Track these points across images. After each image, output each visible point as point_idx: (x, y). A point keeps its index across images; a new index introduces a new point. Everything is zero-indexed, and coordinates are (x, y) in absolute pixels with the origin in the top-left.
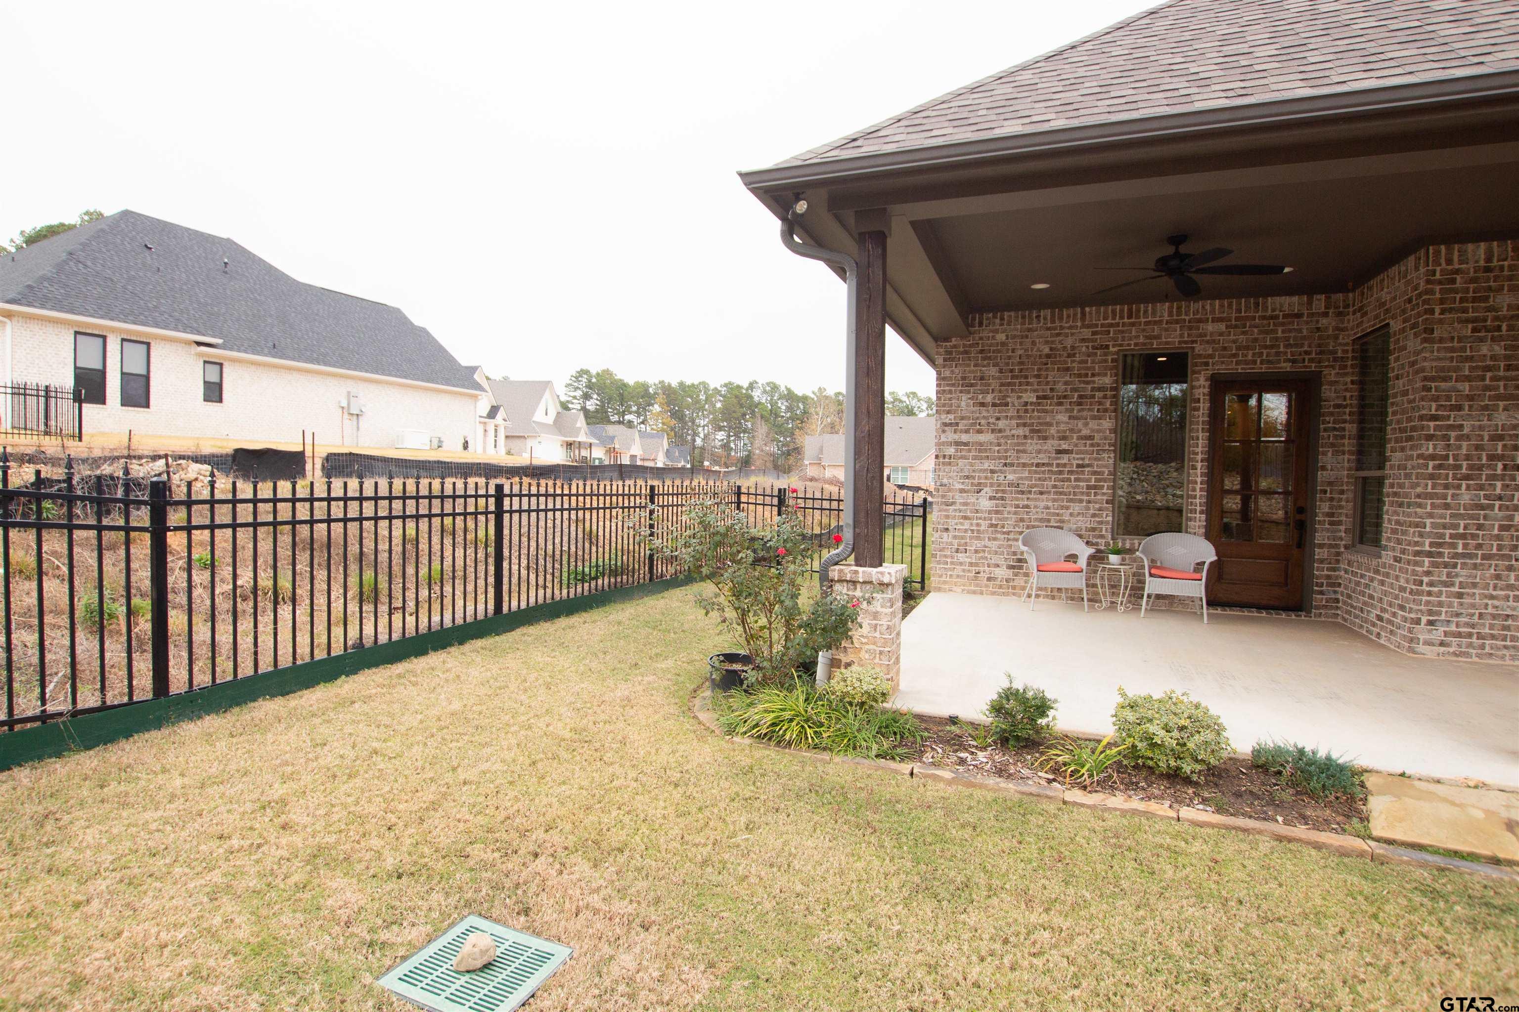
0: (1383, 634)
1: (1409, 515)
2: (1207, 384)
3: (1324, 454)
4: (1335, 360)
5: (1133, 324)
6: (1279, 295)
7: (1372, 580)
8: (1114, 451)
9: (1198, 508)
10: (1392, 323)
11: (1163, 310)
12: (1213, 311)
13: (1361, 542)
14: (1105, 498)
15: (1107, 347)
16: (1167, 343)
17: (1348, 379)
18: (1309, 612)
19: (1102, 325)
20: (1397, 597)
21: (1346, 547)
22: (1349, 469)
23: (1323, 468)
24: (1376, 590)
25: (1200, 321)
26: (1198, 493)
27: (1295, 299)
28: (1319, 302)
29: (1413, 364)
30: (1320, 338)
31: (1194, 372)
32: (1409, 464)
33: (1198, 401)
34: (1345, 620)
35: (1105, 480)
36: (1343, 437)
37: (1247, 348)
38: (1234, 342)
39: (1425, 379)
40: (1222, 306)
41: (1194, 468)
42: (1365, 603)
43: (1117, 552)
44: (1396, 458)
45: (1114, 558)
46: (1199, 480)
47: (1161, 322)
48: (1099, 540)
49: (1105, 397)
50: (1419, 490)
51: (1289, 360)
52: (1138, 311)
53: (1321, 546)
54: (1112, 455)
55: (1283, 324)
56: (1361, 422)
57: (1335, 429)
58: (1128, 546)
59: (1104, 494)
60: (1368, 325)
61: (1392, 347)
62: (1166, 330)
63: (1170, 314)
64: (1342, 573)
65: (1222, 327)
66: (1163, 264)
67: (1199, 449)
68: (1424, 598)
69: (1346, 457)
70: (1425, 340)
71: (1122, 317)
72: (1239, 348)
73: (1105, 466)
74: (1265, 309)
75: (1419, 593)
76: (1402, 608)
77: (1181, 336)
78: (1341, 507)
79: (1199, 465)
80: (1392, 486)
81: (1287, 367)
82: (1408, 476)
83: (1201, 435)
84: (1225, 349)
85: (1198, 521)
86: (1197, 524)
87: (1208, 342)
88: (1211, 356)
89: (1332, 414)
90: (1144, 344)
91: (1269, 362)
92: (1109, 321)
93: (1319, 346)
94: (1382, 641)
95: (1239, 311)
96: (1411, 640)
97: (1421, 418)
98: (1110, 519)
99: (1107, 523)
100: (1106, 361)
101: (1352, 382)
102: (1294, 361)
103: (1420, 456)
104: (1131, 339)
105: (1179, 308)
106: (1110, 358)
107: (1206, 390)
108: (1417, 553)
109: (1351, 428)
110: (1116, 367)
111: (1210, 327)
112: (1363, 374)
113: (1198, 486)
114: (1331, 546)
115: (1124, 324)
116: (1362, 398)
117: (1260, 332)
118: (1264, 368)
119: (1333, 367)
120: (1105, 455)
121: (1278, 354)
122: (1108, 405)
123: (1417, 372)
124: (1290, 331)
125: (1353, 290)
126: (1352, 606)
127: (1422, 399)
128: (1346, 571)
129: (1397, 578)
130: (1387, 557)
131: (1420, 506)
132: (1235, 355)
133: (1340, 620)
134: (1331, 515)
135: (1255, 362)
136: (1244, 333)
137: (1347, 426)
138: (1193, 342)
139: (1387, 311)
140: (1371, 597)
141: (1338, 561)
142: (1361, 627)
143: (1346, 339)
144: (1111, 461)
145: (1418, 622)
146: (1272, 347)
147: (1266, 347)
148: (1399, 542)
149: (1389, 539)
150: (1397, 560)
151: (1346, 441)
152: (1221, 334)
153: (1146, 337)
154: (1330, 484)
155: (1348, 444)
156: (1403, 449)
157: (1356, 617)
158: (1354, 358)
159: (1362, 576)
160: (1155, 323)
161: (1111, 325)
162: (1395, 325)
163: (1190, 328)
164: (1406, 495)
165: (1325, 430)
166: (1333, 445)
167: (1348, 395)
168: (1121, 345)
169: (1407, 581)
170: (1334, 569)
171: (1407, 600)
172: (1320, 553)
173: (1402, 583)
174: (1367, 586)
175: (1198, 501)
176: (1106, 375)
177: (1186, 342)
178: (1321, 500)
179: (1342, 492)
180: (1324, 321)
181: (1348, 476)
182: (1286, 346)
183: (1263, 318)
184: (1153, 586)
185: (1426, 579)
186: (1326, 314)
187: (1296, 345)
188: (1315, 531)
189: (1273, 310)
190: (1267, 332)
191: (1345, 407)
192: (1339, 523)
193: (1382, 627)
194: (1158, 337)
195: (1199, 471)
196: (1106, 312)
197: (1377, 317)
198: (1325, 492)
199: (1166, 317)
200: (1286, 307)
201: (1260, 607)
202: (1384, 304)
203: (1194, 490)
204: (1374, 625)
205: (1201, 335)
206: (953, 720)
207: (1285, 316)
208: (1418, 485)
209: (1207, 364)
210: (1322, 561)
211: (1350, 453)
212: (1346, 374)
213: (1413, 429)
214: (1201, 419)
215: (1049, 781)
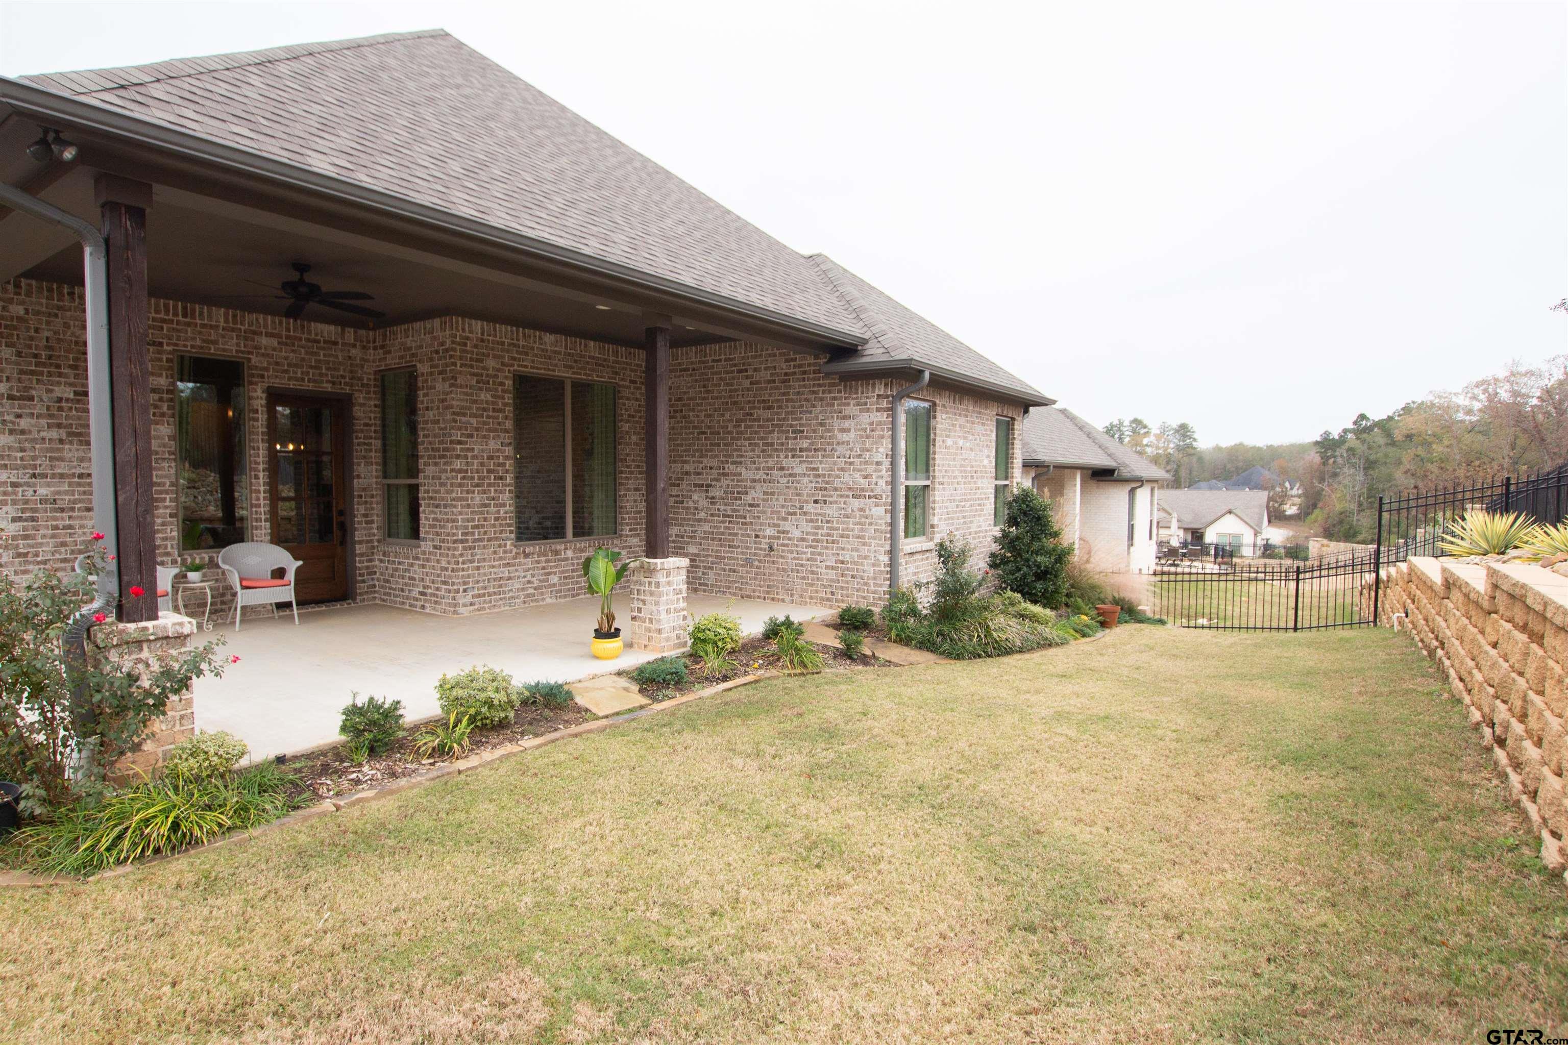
0: (427, 605)
1: (446, 514)
2: (264, 396)
3: (359, 464)
4: (363, 385)
5: (189, 324)
6: (321, 322)
7: (412, 565)
8: (175, 460)
9: (263, 517)
10: (419, 365)
11: (219, 315)
12: (266, 326)
13: (389, 536)
14: (168, 511)
15: (161, 344)
16: (224, 350)
17: (372, 403)
18: (354, 599)
19: (154, 319)
20: (439, 575)
21: (379, 541)
22: (377, 477)
23: (359, 477)
24: (417, 572)
25: (254, 333)
26: (262, 502)
27: (332, 328)
28: (350, 334)
29: (443, 401)
30: (352, 365)
31: (251, 383)
32: (443, 476)
33: (257, 411)
34: (384, 600)
35: (167, 492)
36: (371, 450)
37: (296, 366)
38: (286, 358)
39: (454, 413)
40: (273, 322)
41: (257, 477)
42: (406, 584)
43: (197, 569)
44: (430, 470)
45: (193, 576)
46: (262, 489)
47: (217, 326)
48: (164, 559)
49: (161, 399)
50: (454, 495)
51: (328, 382)
52: (193, 311)
53: (360, 542)
54: (173, 464)
55: (324, 349)
56: (384, 438)
57: (365, 444)
58: (197, 561)
59: (166, 507)
60: (392, 361)
61: (420, 384)
62: (223, 337)
63: (226, 321)
64: (377, 563)
65: (274, 342)
67: (261, 459)
68: (461, 573)
69: (374, 467)
70: (452, 385)
71: (176, 314)
72: (289, 365)
73: (166, 477)
74: (309, 333)
75: (458, 570)
76: (445, 583)
77: (238, 345)
78: (373, 509)
79: (261, 475)
80: (428, 492)
81: (328, 387)
82: (441, 484)
83: (261, 445)
84: (277, 364)
85: (264, 529)
86: (263, 531)
87: (263, 355)
88: (267, 369)
89: (362, 431)
90: (202, 348)
91: (315, 381)
92: (162, 316)
93: (351, 372)
94: (427, 611)
95: (288, 330)
96: (455, 605)
97: (452, 442)
98: (175, 534)
99: (172, 538)
100: (160, 360)
101: (376, 406)
102: (333, 383)
103: (452, 470)
104: (186, 340)
105: (234, 316)
106: (164, 357)
107: (264, 402)
108: (455, 542)
109: (377, 444)
110: (171, 368)
111: (264, 341)
112: (383, 400)
113: (262, 495)
114: (368, 542)
115: (178, 323)
116: (383, 419)
117: (307, 353)
118: (311, 386)
119: (361, 391)
120: (166, 465)
121: (321, 375)
122: (165, 409)
123: (447, 408)
124: (330, 355)
125: (374, 329)
126: (390, 588)
127: (452, 428)
128: (381, 561)
129: (438, 561)
130: (426, 546)
131: (455, 507)
132: (286, 371)
133: (377, 602)
134: (366, 516)
135: (303, 380)
136: (293, 351)
137: (373, 441)
138: (249, 353)
139: (413, 355)
140: (413, 579)
141: (373, 554)
142: (403, 603)
143: (370, 368)
144: (173, 471)
145: (458, 591)
146: (316, 368)
147: (311, 367)
148: (437, 534)
149: (427, 533)
150: (435, 547)
151: (373, 454)
152: (274, 349)
153: (204, 341)
154: (364, 489)
155: (375, 456)
156: (436, 464)
157: (395, 596)
158: (375, 386)
159: (399, 563)
160: (211, 327)
161: (164, 321)
162: (423, 368)
163: (246, 339)
164: (443, 499)
165: (359, 444)
166: (364, 457)
167: (372, 415)
168: (176, 345)
169: (449, 563)
170: (371, 561)
171: (450, 577)
172: (359, 549)
173: (444, 564)
174: (405, 570)
175: (262, 510)
176: (161, 375)
177: (242, 352)
178: (358, 504)
179: (372, 496)
180: (354, 352)
181: (377, 483)
182: (328, 369)
183: (308, 340)
184: (244, 598)
185: (461, 560)
186: (354, 346)
187: (335, 369)
188: (356, 529)
189: (316, 335)
190: (313, 354)
191: (371, 425)
192: (372, 522)
193: (426, 601)
194: (215, 342)
195: (261, 481)
196: (157, 305)
197: (401, 357)
198: (361, 496)
199: (222, 324)
200: (325, 334)
201: (318, 602)
202: (410, 349)
203: (258, 499)
204: (417, 599)
205: (256, 348)
206: (281, 760)
207: (325, 342)
208: (452, 491)
209: (263, 376)
210: (362, 555)
211: (377, 464)
212: (370, 399)
213: (445, 450)
214: (260, 430)
215: (432, 764)
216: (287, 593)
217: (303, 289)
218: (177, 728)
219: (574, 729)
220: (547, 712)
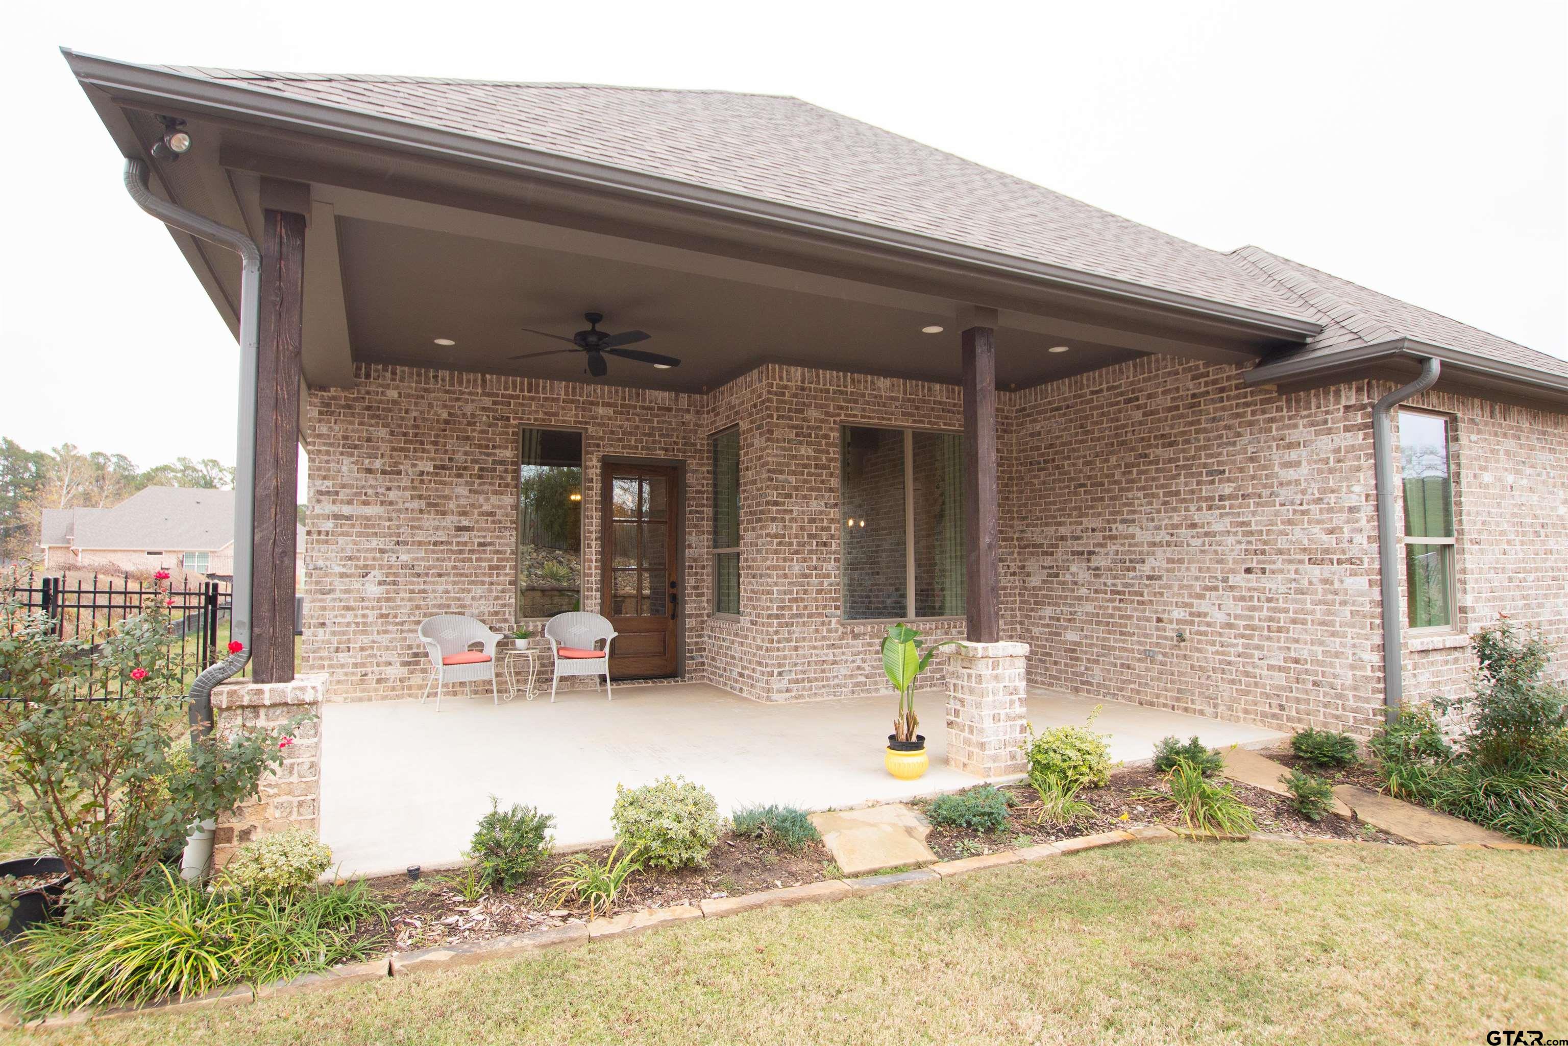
0: (745, 688)
1: (762, 585)
2: (599, 464)
3: (691, 533)
4: (696, 451)
5: (532, 399)
6: (656, 389)
7: (733, 642)
8: (516, 529)
9: (594, 587)
10: (741, 423)
11: (561, 388)
12: (602, 397)
13: (719, 611)
14: (508, 579)
15: (508, 419)
16: (564, 421)
17: (705, 469)
18: (683, 677)
19: (503, 396)
20: (755, 655)
21: (708, 616)
22: (708, 547)
23: (690, 546)
24: (737, 649)
25: (592, 403)
26: (593, 571)
27: (666, 394)
28: (684, 398)
29: (760, 458)
30: (684, 431)
31: (588, 453)
32: (760, 541)
33: (591, 481)
34: (711, 680)
35: (507, 560)
36: (703, 519)
37: (630, 434)
38: (621, 427)
39: (769, 471)
40: (610, 392)
41: (589, 546)
42: (728, 663)
43: (524, 636)
44: (749, 536)
45: (521, 643)
46: (594, 558)
47: (558, 399)
48: (502, 625)
49: (506, 471)
50: (768, 563)
51: (663, 449)
52: (537, 385)
53: (690, 616)
54: (514, 533)
55: (657, 416)
56: (716, 506)
57: (697, 512)
58: (531, 628)
59: (506, 575)
60: (721, 424)
61: (742, 443)
62: (563, 408)
63: (567, 394)
64: (706, 639)
65: (610, 411)
66: (582, 338)
67: (593, 528)
68: (776, 654)
69: (706, 536)
70: (768, 440)
71: (522, 390)
72: (624, 433)
73: (507, 545)
74: (644, 400)
75: (772, 650)
76: (760, 664)
77: (576, 416)
78: (703, 581)
79: (594, 543)
80: (746, 560)
81: (661, 454)
82: (759, 551)
83: (594, 514)
84: (612, 432)
85: (593, 599)
86: (594, 601)
87: (599, 425)
88: (602, 438)
89: (694, 498)
90: (544, 420)
91: (648, 449)
92: (510, 392)
93: (684, 438)
94: (744, 695)
95: (624, 399)
96: (769, 691)
97: (768, 503)
98: (513, 601)
99: (510, 605)
100: (507, 434)
101: (708, 472)
102: (666, 450)
103: (767, 535)
104: (530, 413)
105: (574, 388)
106: (511, 430)
107: (598, 471)
108: (769, 616)
109: (708, 511)
110: (516, 441)
111: (601, 411)
112: (715, 466)
113: (594, 564)
114: (698, 616)
115: (524, 398)
116: (715, 486)
117: (641, 421)
118: (643, 454)
119: (694, 458)
120: (507, 533)
121: (654, 442)
122: (509, 480)
123: (763, 465)
124: (664, 422)
125: (707, 393)
126: (716, 667)
127: (768, 487)
128: (710, 637)
129: (754, 638)
130: (745, 621)
131: (769, 576)
132: (620, 440)
133: (706, 681)
134: (696, 588)
135: (636, 448)
136: (627, 420)
137: (705, 509)
138: (586, 423)
139: (737, 413)
140: (733, 657)
141: (702, 629)
142: (726, 684)
143: (703, 433)
144: (513, 540)
145: (771, 674)
146: (649, 435)
147: (645, 435)
148: (754, 607)
149: (746, 606)
150: (752, 623)
151: (705, 523)
152: (610, 419)
153: (546, 413)
154: (695, 560)
155: (707, 525)
156: (754, 529)
157: (720, 676)
158: (709, 452)
159: (724, 640)
160: (553, 400)
161: (512, 397)
162: (744, 426)
163: (584, 410)
164: (758, 568)
165: (690, 512)
166: (696, 526)
167: (705, 482)
168: (521, 419)
169: (763, 641)
170: (700, 636)
171: (764, 657)
172: (690, 623)
173: (759, 642)
174: (728, 648)
175: (593, 579)
176: (507, 448)
177: (580, 423)
178: (689, 575)
179: (703, 567)
180: (687, 417)
181: (708, 553)
182: (660, 436)
183: (643, 408)
184: (562, 668)
185: (775, 638)
186: (688, 411)
187: (668, 436)
188: (685, 602)
189: (651, 402)
190: (647, 421)
191: (703, 493)
192: (702, 595)
193: (744, 683)
194: (555, 414)
195: (593, 550)
196: (506, 383)
197: (728, 417)
198: (691, 567)
199: (563, 397)
200: (659, 401)
201: (646, 678)
202: (734, 407)
203: (590, 568)
204: (736, 681)
205: (592, 418)
206: (414, 874)
207: (659, 408)
208: (767, 559)
209: (598, 446)
210: (691, 630)
211: (709, 533)
212: (702, 465)
213: (762, 512)
214: (594, 499)
215: (564, 919)
216: (602, 666)
217: (592, 339)
218: (294, 816)
219: (798, 890)
220: (772, 857)
